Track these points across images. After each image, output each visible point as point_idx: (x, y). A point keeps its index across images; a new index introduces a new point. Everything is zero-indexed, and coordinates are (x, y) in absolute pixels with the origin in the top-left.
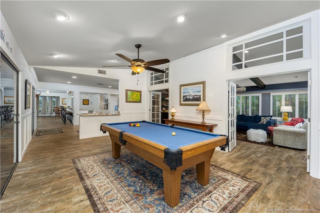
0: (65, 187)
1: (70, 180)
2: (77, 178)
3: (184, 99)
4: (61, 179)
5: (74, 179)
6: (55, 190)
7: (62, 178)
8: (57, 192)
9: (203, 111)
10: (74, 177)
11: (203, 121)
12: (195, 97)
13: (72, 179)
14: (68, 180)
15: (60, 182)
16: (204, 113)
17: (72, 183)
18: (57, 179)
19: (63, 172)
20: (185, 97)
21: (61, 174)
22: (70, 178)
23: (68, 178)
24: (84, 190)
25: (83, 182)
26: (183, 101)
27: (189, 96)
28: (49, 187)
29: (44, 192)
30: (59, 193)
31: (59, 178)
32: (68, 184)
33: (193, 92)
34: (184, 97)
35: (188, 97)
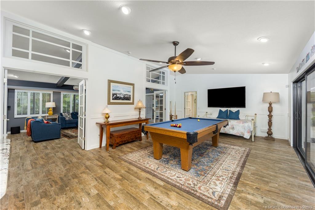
0: (257, 178)
1: (249, 180)
2: (243, 178)
3: (114, 97)
4: (258, 187)
5: (246, 180)
6: (266, 181)
7: (256, 188)
8: (264, 178)
9: (140, 108)
10: (244, 181)
11: (140, 117)
12: (126, 96)
13: (247, 180)
14: (252, 182)
15: (260, 185)
16: (141, 110)
17: (250, 177)
18: (261, 190)
19: (253, 195)
20: (115, 95)
21: (256, 194)
22: (248, 182)
23: (251, 183)
24: (244, 169)
25: (241, 172)
26: (113, 99)
27: (120, 94)
28: (271, 187)
29: (277, 185)
30: (263, 177)
31: (260, 189)
32: (254, 179)
33: (124, 91)
34: (113, 95)
35: (118, 95)
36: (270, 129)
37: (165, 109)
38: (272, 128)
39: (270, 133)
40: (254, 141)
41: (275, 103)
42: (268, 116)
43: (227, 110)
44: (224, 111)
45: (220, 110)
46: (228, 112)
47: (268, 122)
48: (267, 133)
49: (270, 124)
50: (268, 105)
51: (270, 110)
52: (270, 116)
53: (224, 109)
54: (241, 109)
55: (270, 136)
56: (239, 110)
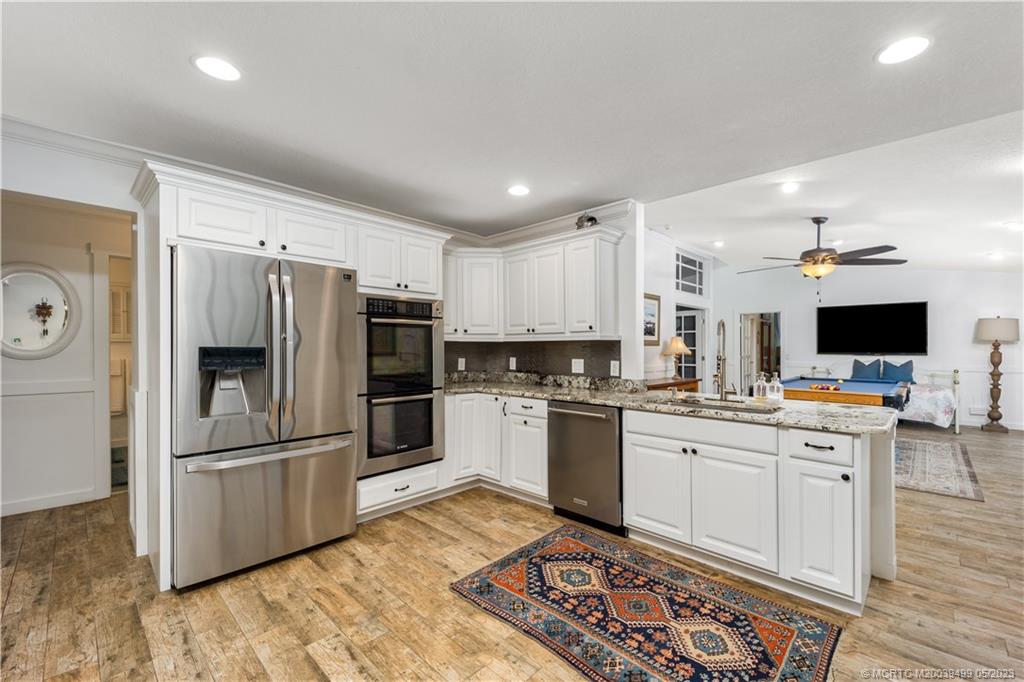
12: (649, 326)
36: (995, 407)
37: (703, 358)
38: (999, 403)
39: (994, 416)
40: (960, 434)
41: (1007, 342)
42: (991, 374)
43: (878, 360)
44: (867, 364)
45: (856, 363)
46: (880, 366)
47: (991, 390)
48: (989, 416)
49: (995, 393)
50: (989, 349)
51: (996, 360)
52: (996, 376)
53: (867, 360)
54: (916, 359)
55: (995, 423)
56: (911, 362)
